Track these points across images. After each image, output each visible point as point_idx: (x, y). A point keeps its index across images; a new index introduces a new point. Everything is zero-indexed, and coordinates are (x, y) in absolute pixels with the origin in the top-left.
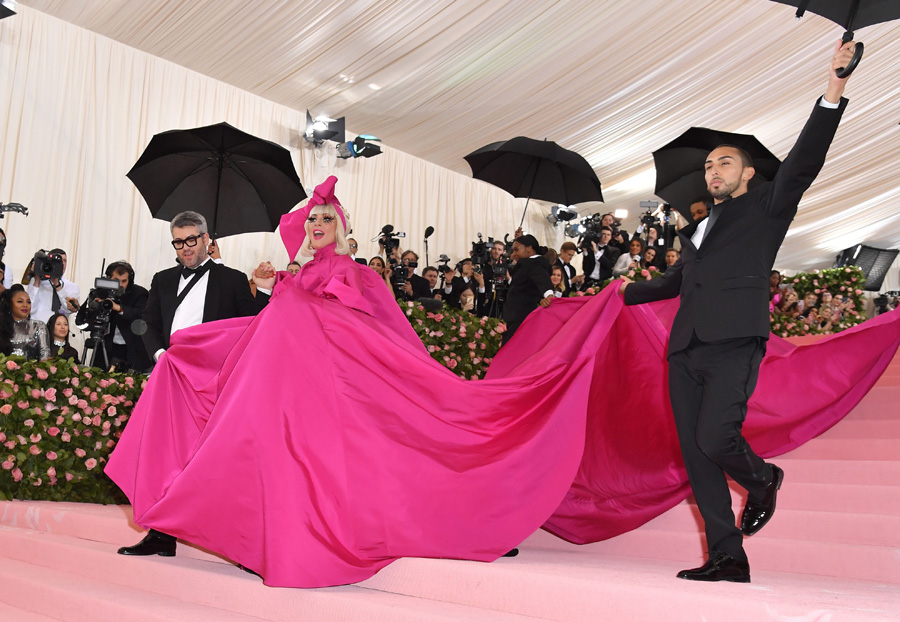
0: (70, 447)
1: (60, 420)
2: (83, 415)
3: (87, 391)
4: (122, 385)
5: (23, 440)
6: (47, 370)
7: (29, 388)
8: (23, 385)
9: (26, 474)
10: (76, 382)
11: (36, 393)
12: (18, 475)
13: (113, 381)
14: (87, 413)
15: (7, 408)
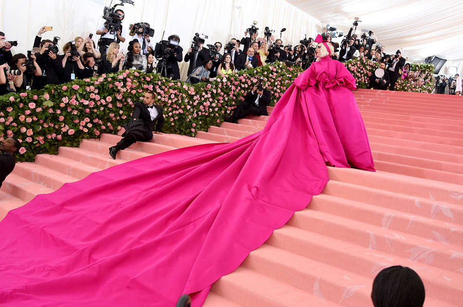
2: (161, 97)
3: (163, 87)
4: (176, 86)
6: (150, 77)
7: (142, 84)
8: (140, 82)
10: (160, 83)
11: (146, 86)
13: (173, 84)
14: (163, 96)
15: (134, 92)
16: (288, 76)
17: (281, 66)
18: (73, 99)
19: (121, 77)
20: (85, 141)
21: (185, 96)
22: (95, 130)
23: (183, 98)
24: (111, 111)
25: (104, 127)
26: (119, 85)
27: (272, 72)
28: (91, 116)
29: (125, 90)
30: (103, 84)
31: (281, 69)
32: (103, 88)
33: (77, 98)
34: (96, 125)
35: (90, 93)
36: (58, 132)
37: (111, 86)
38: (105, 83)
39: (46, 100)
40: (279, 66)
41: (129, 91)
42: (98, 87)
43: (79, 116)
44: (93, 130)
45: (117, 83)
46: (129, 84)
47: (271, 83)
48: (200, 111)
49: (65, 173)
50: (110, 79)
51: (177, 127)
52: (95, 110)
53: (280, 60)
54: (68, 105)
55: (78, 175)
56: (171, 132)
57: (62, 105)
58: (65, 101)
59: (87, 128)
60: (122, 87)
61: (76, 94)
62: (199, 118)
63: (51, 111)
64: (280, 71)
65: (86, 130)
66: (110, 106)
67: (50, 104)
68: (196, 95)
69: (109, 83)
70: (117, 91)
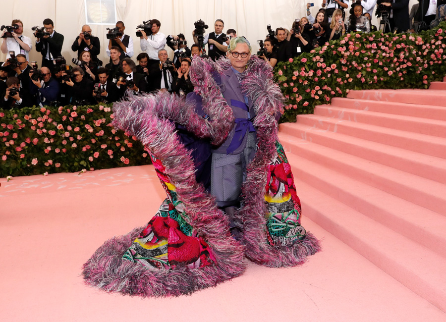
0: (382, 67)
1: (378, 56)
2: (386, 53)
3: (387, 43)
4: (401, 39)
5: (364, 66)
7: (365, 45)
8: (362, 43)
9: (366, 79)
10: (383, 40)
11: (369, 46)
12: (363, 80)
13: (397, 37)
14: (388, 52)
15: (357, 54)
18: (302, 71)
19: (343, 42)
20: (317, 107)
21: (412, 47)
22: (326, 96)
23: (410, 50)
24: (337, 76)
25: (333, 93)
26: (342, 50)
28: (320, 83)
29: (348, 53)
30: (327, 52)
32: (328, 56)
33: (305, 69)
34: (325, 92)
35: (316, 62)
36: (294, 102)
37: (334, 52)
38: (329, 51)
39: (280, 76)
41: (352, 54)
42: (323, 56)
43: (310, 85)
44: (324, 97)
45: (340, 49)
46: (351, 47)
48: (432, 60)
49: (301, 138)
50: (333, 46)
51: (406, 81)
52: (324, 78)
54: (299, 77)
55: (311, 139)
56: (401, 88)
57: (294, 78)
58: (296, 74)
59: (318, 95)
60: (345, 51)
61: (304, 66)
62: (431, 68)
63: (285, 85)
65: (317, 97)
66: (336, 71)
67: (284, 79)
68: (425, 44)
69: (333, 49)
70: (340, 56)
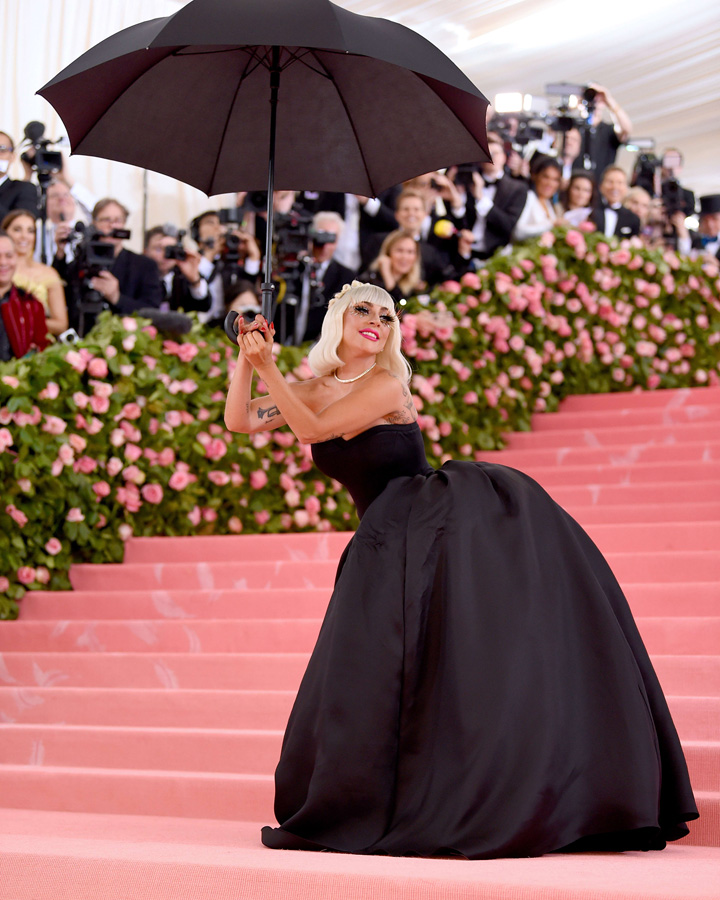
16: (175, 387)
17: (129, 344)
27: (86, 380)
31: (134, 357)
40: (117, 342)
47: (91, 438)
53: (119, 310)
64: (127, 370)
